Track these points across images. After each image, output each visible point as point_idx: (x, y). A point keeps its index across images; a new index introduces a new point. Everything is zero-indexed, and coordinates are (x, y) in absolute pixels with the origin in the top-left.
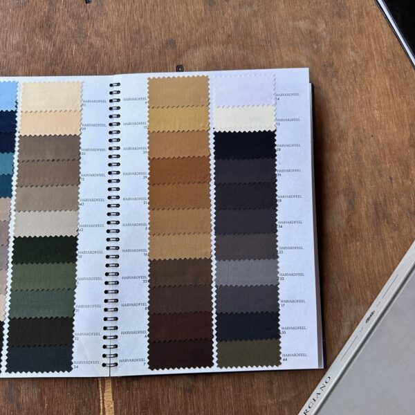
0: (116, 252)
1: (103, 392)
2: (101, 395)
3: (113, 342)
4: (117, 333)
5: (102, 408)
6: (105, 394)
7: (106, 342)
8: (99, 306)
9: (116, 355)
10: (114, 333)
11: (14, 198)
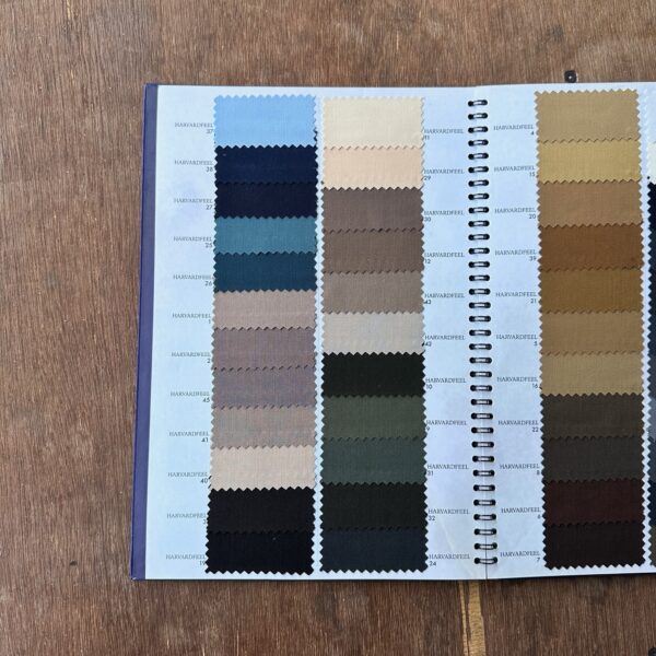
0: (487, 382)
1: (467, 603)
2: (463, 608)
3: (490, 525)
4: (495, 510)
5: (465, 626)
6: (470, 606)
7: (479, 525)
8: (464, 467)
9: (495, 546)
10: (490, 511)
11: (320, 291)
